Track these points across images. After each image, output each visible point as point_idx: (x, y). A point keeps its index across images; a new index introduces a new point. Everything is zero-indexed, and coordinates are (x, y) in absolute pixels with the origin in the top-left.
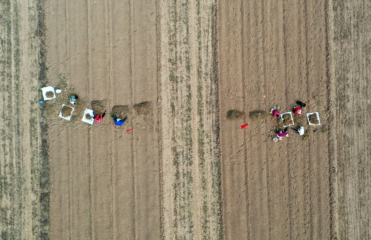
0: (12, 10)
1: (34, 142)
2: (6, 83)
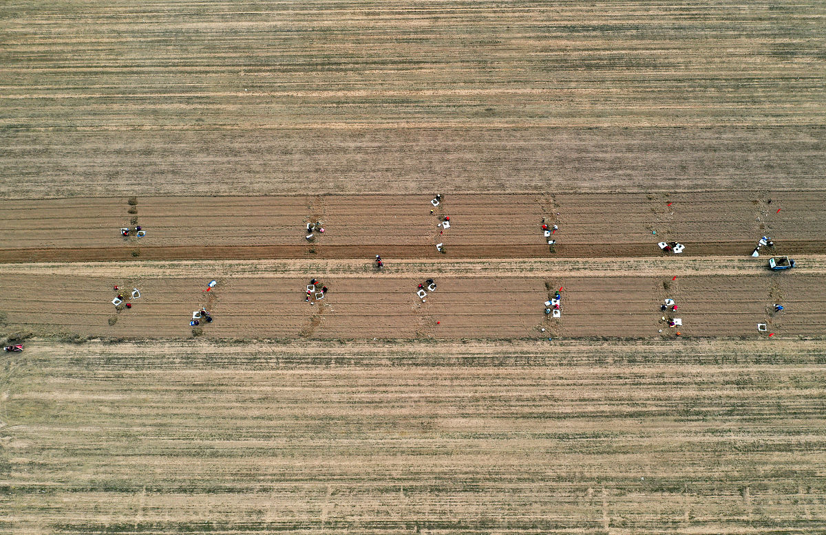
0: (497, 356)
1: (574, 344)
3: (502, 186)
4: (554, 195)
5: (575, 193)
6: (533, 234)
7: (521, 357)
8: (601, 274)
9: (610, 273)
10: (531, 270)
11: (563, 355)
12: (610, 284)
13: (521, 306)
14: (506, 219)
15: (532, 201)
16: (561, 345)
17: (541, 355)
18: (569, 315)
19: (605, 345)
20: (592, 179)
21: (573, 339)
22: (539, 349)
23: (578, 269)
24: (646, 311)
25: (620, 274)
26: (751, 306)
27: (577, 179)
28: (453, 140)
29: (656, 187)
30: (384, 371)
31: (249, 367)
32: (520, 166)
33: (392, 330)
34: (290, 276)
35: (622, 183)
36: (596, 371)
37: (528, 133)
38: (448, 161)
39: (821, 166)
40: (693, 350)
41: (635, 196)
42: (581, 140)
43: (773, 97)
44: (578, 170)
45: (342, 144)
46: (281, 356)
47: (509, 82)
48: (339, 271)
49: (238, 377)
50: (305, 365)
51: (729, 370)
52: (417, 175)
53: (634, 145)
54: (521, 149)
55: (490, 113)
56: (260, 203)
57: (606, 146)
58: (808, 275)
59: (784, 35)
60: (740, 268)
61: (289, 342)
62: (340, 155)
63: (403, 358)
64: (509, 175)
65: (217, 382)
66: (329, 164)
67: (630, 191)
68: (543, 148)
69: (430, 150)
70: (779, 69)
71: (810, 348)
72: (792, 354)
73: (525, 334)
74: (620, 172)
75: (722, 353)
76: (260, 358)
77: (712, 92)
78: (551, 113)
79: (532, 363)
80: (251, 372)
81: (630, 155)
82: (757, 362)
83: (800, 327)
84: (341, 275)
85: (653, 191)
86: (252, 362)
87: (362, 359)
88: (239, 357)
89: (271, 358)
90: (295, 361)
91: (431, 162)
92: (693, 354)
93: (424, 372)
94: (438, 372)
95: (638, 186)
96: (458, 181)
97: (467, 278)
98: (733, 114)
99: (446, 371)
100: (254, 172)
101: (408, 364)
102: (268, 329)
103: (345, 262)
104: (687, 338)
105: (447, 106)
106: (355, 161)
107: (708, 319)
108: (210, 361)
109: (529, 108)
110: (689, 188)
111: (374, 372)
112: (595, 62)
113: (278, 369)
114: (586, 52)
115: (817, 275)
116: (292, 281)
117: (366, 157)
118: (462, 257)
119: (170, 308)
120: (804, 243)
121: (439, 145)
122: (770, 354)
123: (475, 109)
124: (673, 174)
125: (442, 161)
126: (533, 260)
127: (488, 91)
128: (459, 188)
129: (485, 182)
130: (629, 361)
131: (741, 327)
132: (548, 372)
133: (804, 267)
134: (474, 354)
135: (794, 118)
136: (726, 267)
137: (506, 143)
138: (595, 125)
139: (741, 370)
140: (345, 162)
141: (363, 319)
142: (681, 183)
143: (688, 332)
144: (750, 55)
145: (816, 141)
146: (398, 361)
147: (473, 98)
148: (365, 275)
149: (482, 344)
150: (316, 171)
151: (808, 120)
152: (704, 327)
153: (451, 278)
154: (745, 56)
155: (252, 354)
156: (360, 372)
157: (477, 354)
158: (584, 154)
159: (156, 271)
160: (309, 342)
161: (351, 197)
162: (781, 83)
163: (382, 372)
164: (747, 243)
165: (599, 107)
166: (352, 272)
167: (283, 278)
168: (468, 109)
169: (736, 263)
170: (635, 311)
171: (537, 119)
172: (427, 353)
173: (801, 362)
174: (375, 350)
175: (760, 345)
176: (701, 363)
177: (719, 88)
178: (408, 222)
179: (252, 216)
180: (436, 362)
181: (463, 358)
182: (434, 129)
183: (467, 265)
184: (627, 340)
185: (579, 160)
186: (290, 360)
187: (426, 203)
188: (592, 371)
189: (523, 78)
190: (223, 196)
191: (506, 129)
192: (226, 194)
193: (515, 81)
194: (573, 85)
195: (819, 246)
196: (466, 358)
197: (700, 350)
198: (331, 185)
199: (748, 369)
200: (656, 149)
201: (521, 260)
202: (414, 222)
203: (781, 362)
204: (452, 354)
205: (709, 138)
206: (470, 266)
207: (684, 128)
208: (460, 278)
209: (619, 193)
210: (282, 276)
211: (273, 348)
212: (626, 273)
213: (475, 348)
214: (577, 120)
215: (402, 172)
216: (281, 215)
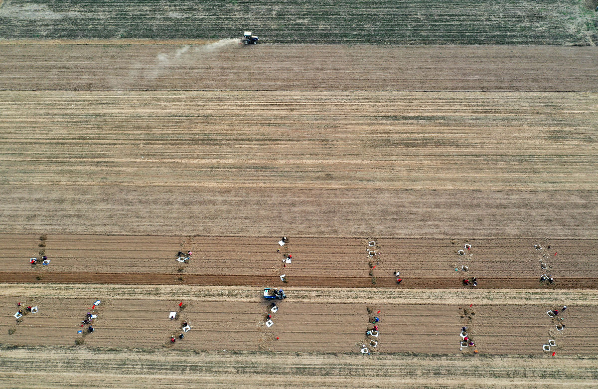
0: (325, 367)
1: (389, 358)
2: (360, 371)
3: (336, 232)
4: (376, 240)
5: (393, 238)
6: (359, 269)
7: (344, 368)
8: (413, 301)
9: (421, 302)
10: (356, 298)
11: (380, 367)
12: (420, 310)
13: (347, 326)
14: (338, 257)
15: (359, 244)
16: (378, 359)
17: (361, 367)
18: (385, 334)
19: (415, 360)
20: (407, 228)
21: (388, 354)
22: (360, 362)
23: (394, 298)
24: (449, 332)
25: (429, 302)
26: (537, 330)
27: (395, 227)
28: (299, 197)
29: (458, 234)
30: (229, 378)
31: (118, 371)
32: (350, 217)
33: (239, 343)
34: (160, 298)
35: (431, 231)
36: (407, 382)
37: (358, 192)
38: (294, 212)
39: (589, 221)
40: (488, 365)
41: (441, 241)
42: (399, 198)
43: (550, 168)
44: (396, 220)
45: (212, 198)
46: (145, 363)
47: (345, 155)
48: (201, 295)
49: (107, 379)
50: (165, 371)
51: (520, 383)
52: (269, 222)
53: (441, 202)
54: (352, 204)
55: (329, 177)
56: (143, 241)
57: (419, 203)
58: (583, 306)
59: (557, 125)
60: (527, 299)
61: (154, 352)
62: (210, 206)
63: (246, 367)
64: (342, 224)
65: (90, 383)
66: (200, 213)
67: (438, 237)
68: (369, 204)
69: (280, 203)
70: (553, 149)
71: (587, 366)
72: (573, 370)
73: (349, 349)
74: (430, 223)
75: (513, 369)
76: (127, 365)
77: (502, 165)
78: (376, 178)
79: (353, 373)
80: (119, 375)
81: (438, 210)
82: (543, 376)
83: (578, 348)
84: (202, 298)
85: (456, 237)
86: (121, 368)
87: (212, 367)
88: (111, 362)
89: (137, 365)
90: (157, 367)
91: (280, 213)
92: (489, 369)
93: (263, 379)
94: (274, 379)
95: (444, 233)
96: (301, 228)
97: (303, 303)
98: (519, 181)
99: (281, 379)
100: (142, 218)
101: (250, 372)
102: (137, 341)
103: (206, 288)
104: (483, 355)
105: (296, 172)
106: (221, 211)
107: (501, 340)
108: (87, 365)
109: (359, 174)
110: (485, 235)
111: (221, 378)
112: (411, 141)
113: (142, 373)
114: (405, 135)
115: (591, 306)
116: (162, 302)
117: (230, 208)
118: (300, 286)
119: (60, 322)
120: (578, 280)
121: (288, 200)
122: (554, 370)
123: (317, 175)
124: (472, 225)
125: (290, 212)
126: (357, 289)
127: (328, 161)
128: (300, 232)
129: (322, 229)
130: (435, 374)
131: (529, 347)
132: (366, 381)
133: (580, 299)
134: (305, 365)
135: (567, 184)
136: (515, 298)
137: (341, 200)
138: (410, 188)
139: (530, 383)
140: (213, 212)
141: (215, 334)
142: (478, 232)
143: (484, 350)
144: (531, 138)
145: (585, 202)
146: (242, 369)
147: (316, 166)
148: (221, 299)
149: (313, 357)
150: (190, 218)
151: (577, 186)
152: (498, 347)
153: (290, 303)
154: (527, 139)
155: (122, 361)
156: (210, 378)
157: (308, 365)
158: (401, 208)
159: (53, 292)
160: (170, 352)
161: (215, 238)
162: (556, 159)
163: (228, 378)
164: (532, 279)
165: (414, 174)
166: (210, 296)
167: (155, 300)
168: (313, 174)
169: (523, 295)
170: (440, 332)
171: (365, 182)
172: (266, 364)
173: (580, 377)
174: (224, 359)
175: (545, 363)
176: (495, 376)
177: (507, 162)
178: (259, 258)
179: (135, 250)
180: (273, 371)
181: (296, 368)
182: (285, 188)
183: (304, 292)
184: (433, 356)
185: (397, 213)
186: (153, 367)
187: (274, 243)
188: (403, 381)
189: (355, 153)
190: (115, 235)
191: (341, 190)
192: (117, 234)
193: (349, 155)
194: (394, 158)
195: (591, 282)
196: (299, 368)
197: (494, 366)
198: (201, 228)
199: (535, 383)
200: (458, 205)
201: (348, 289)
202: (265, 258)
203: (563, 377)
204: (287, 365)
205: (500, 198)
206: (307, 293)
207: (480, 191)
208: (297, 303)
209: (429, 239)
210: (154, 298)
211: (140, 356)
212: (434, 302)
213: (306, 360)
214: (396, 183)
215: (258, 220)
216: (159, 251)
